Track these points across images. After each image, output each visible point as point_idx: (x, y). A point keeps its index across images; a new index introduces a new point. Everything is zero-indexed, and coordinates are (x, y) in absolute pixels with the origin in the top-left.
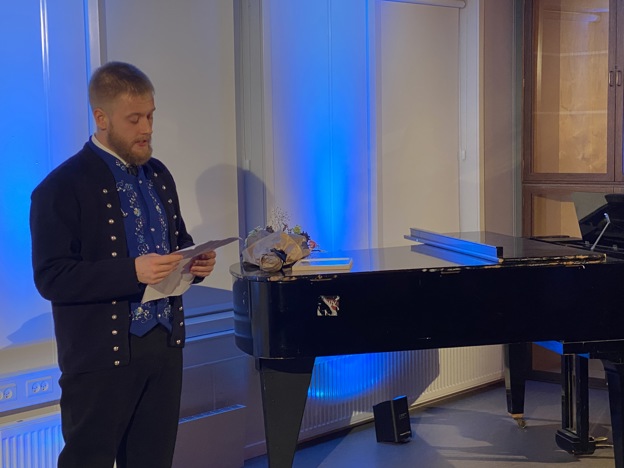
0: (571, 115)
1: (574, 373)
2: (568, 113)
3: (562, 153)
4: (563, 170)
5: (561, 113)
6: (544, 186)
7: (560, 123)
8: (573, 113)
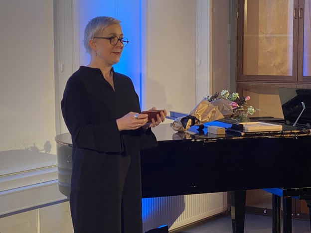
0: (266, 37)
1: (282, 209)
2: (265, 36)
3: (260, 62)
4: (261, 73)
5: (260, 36)
6: (251, 84)
7: (259, 42)
8: (268, 36)
